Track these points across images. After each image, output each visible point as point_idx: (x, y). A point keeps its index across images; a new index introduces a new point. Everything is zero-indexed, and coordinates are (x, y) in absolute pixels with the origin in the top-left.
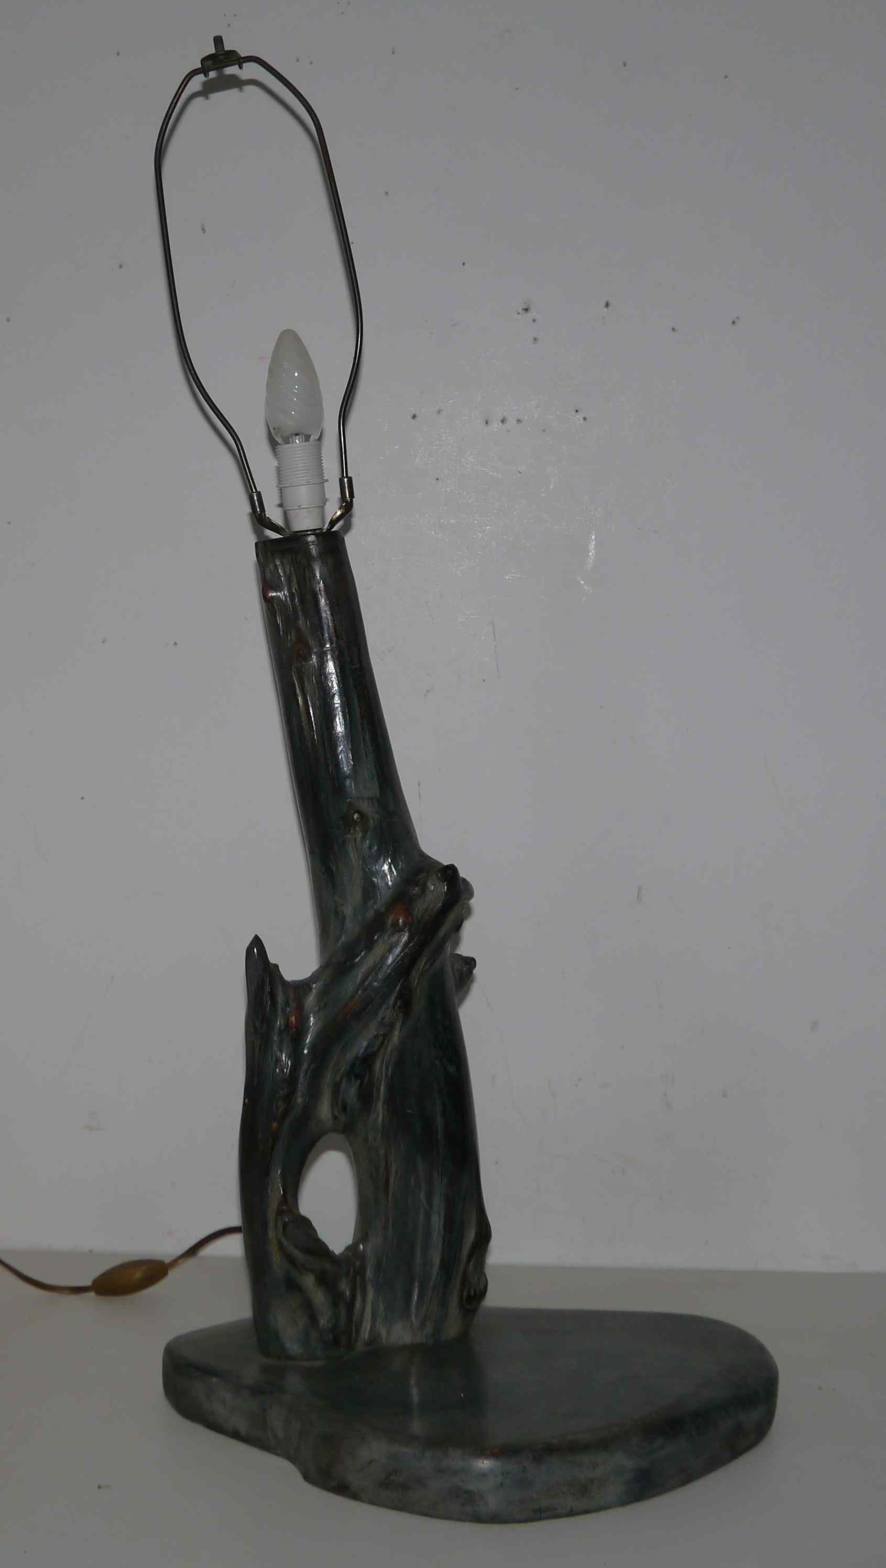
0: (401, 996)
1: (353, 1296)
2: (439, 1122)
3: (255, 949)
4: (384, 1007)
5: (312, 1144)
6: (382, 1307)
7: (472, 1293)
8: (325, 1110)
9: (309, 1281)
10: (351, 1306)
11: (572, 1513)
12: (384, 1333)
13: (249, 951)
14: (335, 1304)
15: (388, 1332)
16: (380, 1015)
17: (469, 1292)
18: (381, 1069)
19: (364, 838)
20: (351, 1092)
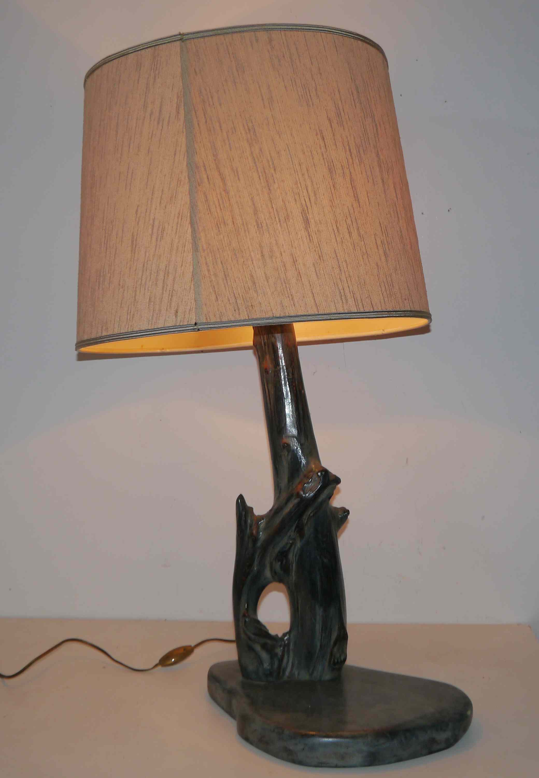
0: (297, 527)
1: (283, 656)
2: (319, 584)
3: (239, 500)
4: (290, 531)
5: (263, 587)
6: (296, 662)
7: (336, 661)
8: (268, 573)
9: (258, 648)
10: (281, 660)
11: (336, 766)
12: (296, 673)
13: (237, 501)
14: (272, 658)
15: (298, 674)
16: (289, 534)
17: (334, 660)
18: (292, 557)
19: (288, 455)
20: (277, 566)
